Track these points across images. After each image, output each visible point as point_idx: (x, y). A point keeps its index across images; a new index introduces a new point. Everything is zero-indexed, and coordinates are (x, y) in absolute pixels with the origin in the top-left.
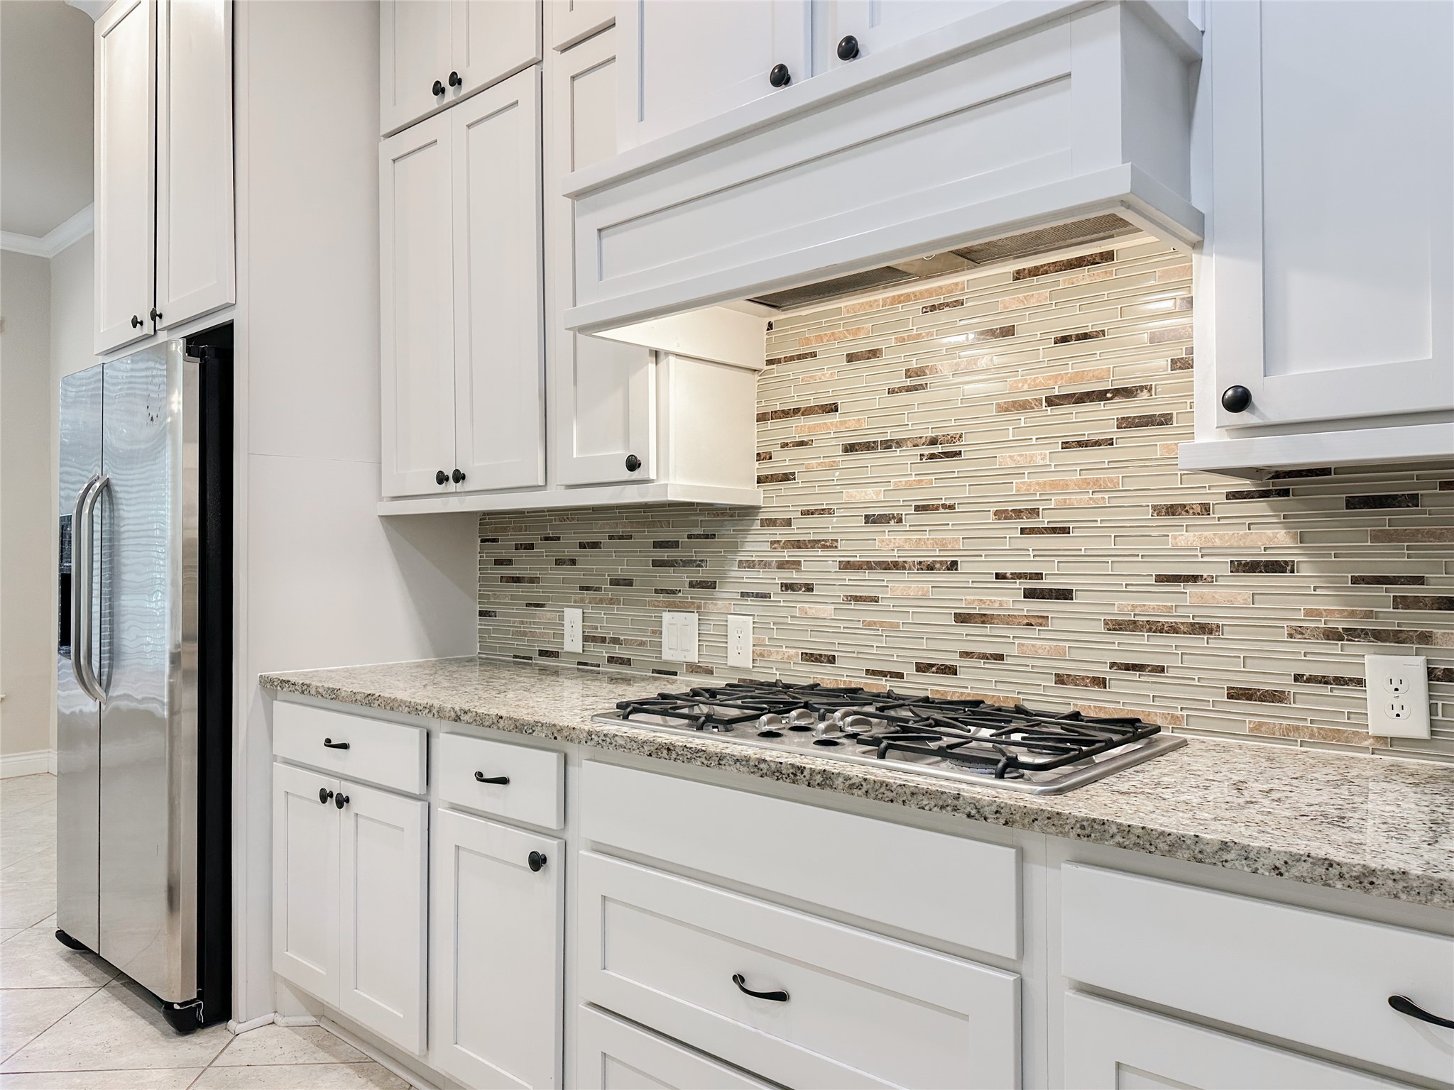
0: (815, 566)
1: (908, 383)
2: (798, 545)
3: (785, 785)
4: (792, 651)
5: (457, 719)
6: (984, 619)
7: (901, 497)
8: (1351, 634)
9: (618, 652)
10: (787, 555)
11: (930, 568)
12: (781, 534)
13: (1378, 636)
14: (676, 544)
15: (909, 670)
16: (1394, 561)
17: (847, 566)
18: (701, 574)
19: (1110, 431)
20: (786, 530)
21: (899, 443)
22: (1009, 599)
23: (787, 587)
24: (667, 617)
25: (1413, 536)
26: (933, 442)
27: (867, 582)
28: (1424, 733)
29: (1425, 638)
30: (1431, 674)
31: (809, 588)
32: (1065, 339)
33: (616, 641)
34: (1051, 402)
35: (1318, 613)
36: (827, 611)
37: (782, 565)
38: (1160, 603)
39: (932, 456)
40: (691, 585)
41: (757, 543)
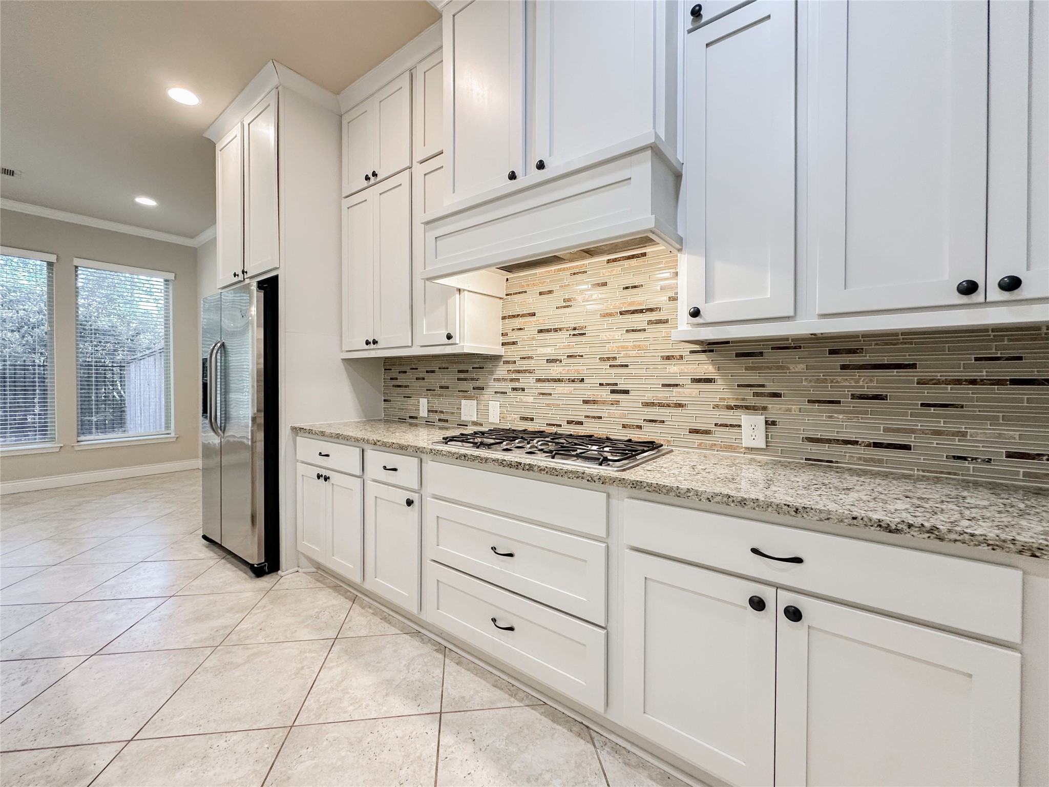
0: (526, 381)
1: (565, 304)
2: (519, 372)
3: (513, 470)
4: (516, 416)
5: (375, 444)
6: (595, 402)
7: (561, 352)
8: (737, 407)
9: (442, 416)
10: (514, 376)
11: (573, 381)
12: (511, 367)
13: (747, 408)
14: (467, 371)
15: (564, 423)
16: (753, 378)
17: (539, 380)
18: (478, 384)
19: (644, 325)
20: (514, 365)
21: (560, 329)
22: (605, 394)
23: (514, 389)
24: (463, 402)
25: (760, 368)
26: (575, 329)
27: (547, 387)
28: (764, 446)
29: (765, 408)
30: (767, 422)
31: (523, 390)
32: (627, 288)
33: (442, 412)
34: (621, 313)
35: (724, 399)
36: (531, 399)
37: (512, 380)
38: (663, 395)
39: (574, 335)
40: (474, 389)
41: (501, 371)
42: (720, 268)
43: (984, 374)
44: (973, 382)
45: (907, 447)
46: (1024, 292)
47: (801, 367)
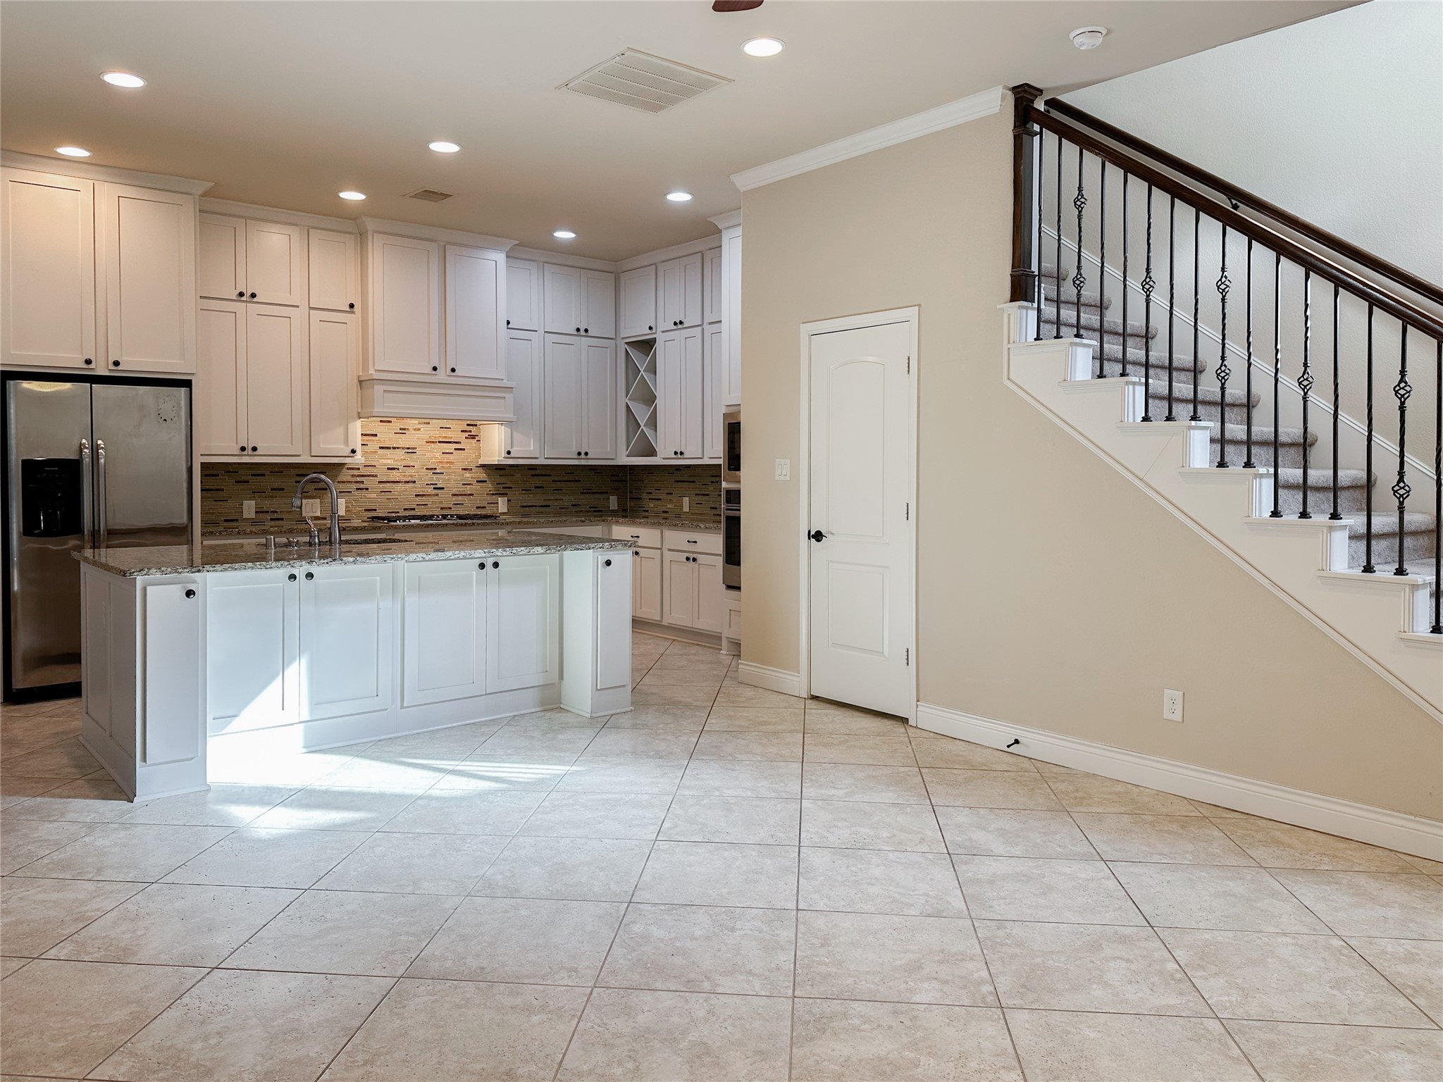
0: (369, 482)
1: (401, 431)
2: (362, 476)
6: (423, 495)
7: (399, 463)
8: (496, 494)
9: (275, 516)
11: (407, 482)
12: (356, 472)
13: (500, 494)
16: (502, 480)
17: (380, 482)
20: (357, 471)
21: (398, 448)
22: (430, 490)
23: (358, 489)
25: (504, 477)
26: (408, 448)
27: (387, 487)
29: (507, 494)
30: (508, 500)
31: (367, 489)
33: (276, 512)
34: (439, 442)
36: (375, 495)
37: (356, 482)
38: (462, 489)
39: (408, 452)
40: (315, 489)
41: (345, 475)
42: (515, 433)
43: (566, 479)
44: (564, 481)
45: (549, 506)
46: (588, 456)
47: (519, 475)
